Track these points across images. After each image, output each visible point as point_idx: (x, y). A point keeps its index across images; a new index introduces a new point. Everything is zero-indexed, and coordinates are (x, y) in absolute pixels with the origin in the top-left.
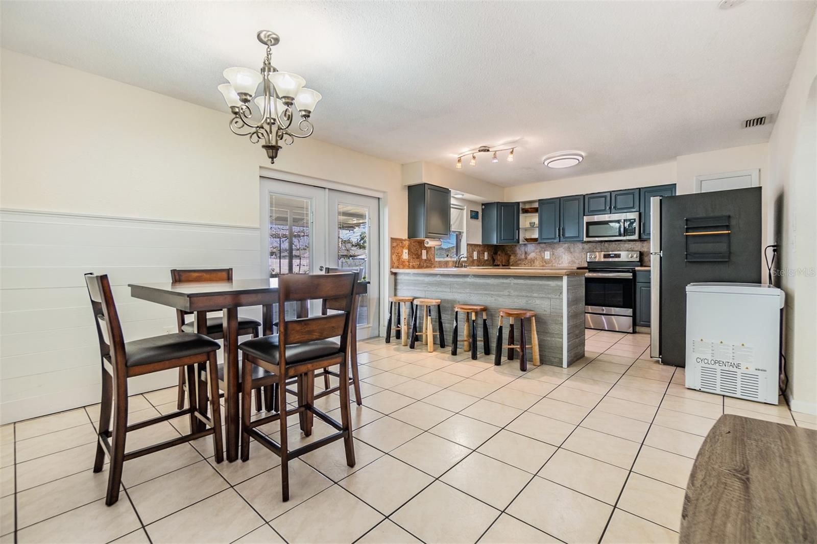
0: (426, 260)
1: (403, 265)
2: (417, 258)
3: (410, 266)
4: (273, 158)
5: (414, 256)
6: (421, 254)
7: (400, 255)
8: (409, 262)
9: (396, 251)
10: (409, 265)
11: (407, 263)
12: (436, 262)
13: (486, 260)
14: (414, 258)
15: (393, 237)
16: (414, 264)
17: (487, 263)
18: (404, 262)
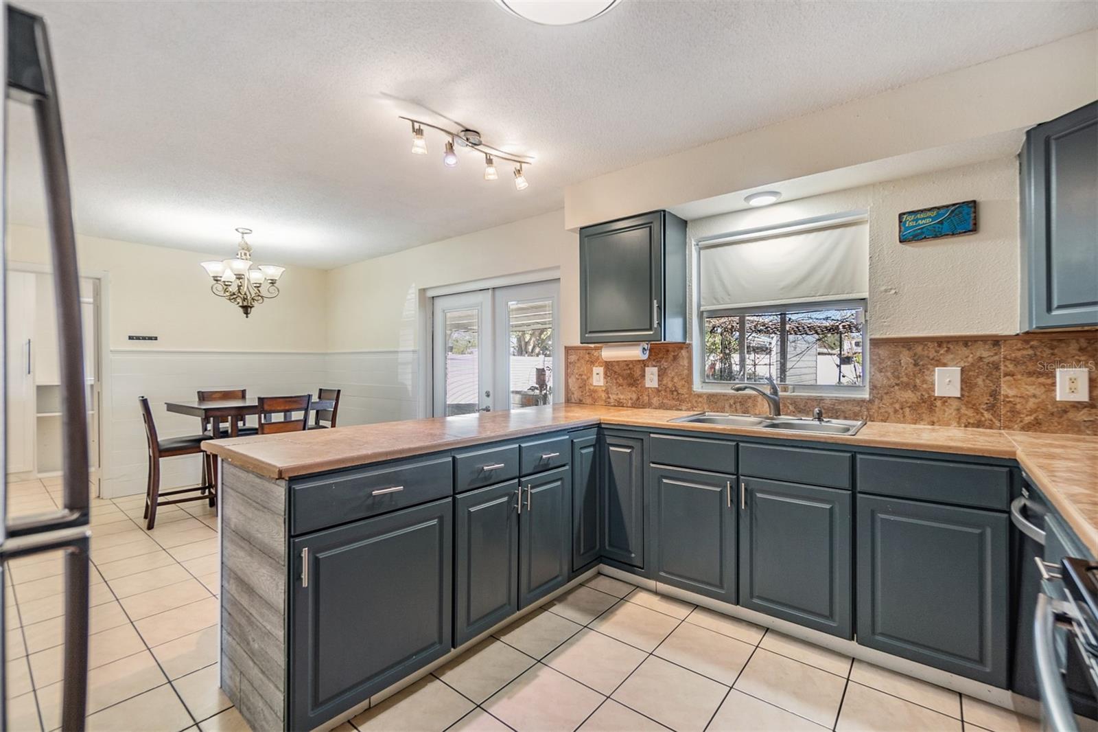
0: (658, 391)
1: (593, 398)
2: (631, 385)
3: (612, 400)
4: (247, 313)
5: (621, 381)
6: (643, 376)
7: (584, 377)
8: (607, 391)
9: (576, 371)
10: (609, 398)
11: (603, 395)
12: (699, 396)
13: (1077, 406)
14: (620, 385)
15: (567, 345)
16: (622, 397)
17: (1082, 416)
18: (595, 391)
